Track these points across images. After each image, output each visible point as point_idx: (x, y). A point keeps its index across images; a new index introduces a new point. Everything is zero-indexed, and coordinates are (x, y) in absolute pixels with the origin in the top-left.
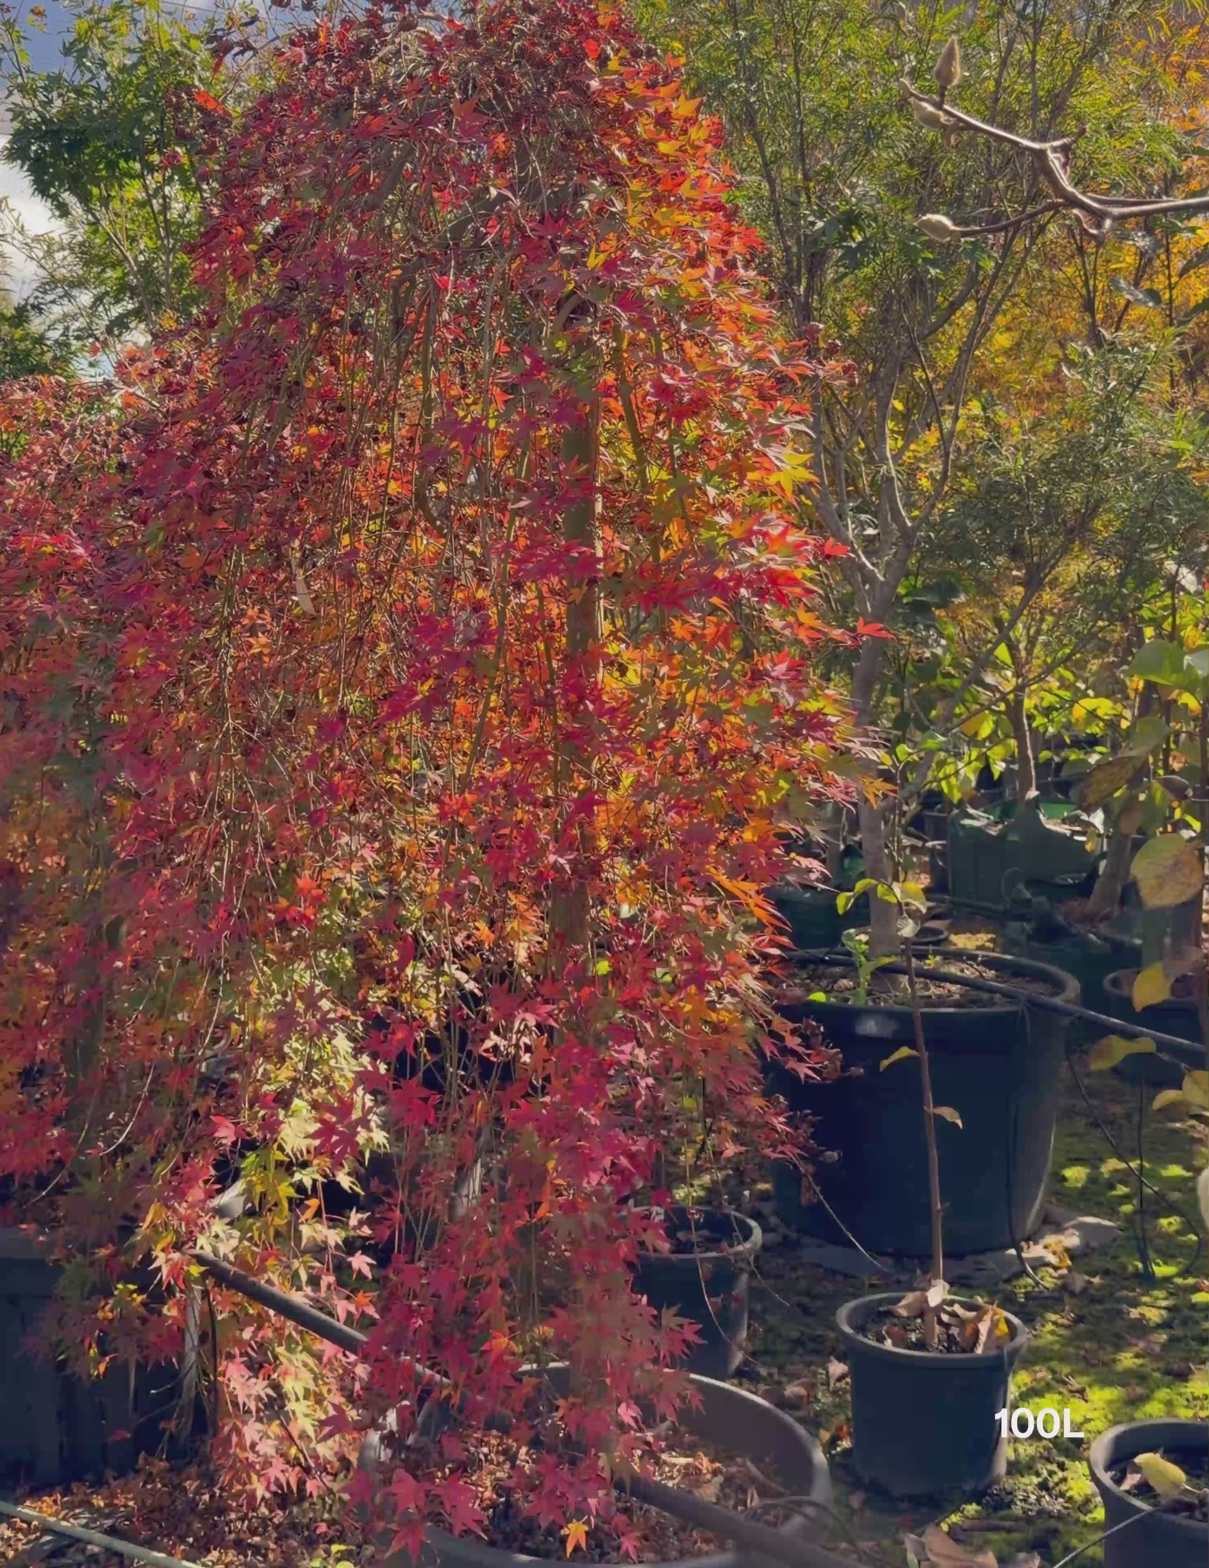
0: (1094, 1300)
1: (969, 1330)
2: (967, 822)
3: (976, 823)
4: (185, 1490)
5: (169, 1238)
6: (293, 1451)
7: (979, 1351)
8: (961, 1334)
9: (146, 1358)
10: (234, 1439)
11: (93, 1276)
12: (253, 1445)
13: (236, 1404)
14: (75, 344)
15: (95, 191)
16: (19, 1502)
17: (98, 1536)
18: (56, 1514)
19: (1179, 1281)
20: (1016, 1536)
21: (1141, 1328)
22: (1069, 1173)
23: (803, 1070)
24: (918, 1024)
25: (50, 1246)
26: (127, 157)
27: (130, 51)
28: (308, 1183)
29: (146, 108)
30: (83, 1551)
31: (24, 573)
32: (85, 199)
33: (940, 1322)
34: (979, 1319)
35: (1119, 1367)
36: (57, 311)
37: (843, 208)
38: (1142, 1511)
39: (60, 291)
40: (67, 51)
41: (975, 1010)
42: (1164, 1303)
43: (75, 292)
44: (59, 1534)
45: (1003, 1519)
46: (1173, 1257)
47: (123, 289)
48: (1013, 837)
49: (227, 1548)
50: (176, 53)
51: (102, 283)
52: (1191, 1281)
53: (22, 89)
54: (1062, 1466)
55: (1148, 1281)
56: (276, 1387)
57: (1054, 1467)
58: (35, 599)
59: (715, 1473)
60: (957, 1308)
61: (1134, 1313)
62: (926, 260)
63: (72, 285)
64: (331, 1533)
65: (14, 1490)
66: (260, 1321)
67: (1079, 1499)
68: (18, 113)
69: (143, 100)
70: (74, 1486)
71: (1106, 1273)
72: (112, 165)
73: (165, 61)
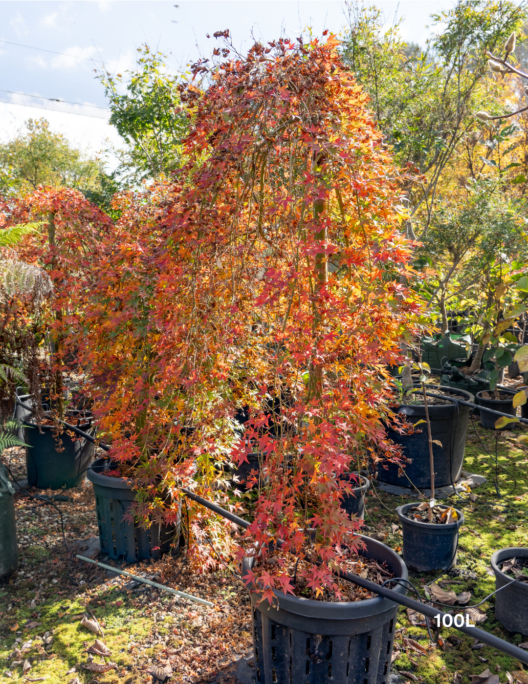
0: (480, 503)
1: (444, 515)
2: (425, 341)
3: (428, 341)
4: (177, 566)
5: (173, 483)
6: (214, 554)
7: (447, 523)
8: (441, 516)
9: (165, 523)
10: (195, 550)
11: (147, 495)
12: (202, 552)
13: (195, 539)
14: (130, 185)
15: (138, 134)
16: (122, 569)
17: (149, 581)
18: (135, 574)
19: (508, 496)
20: (462, 586)
21: (497, 513)
22: (467, 459)
23: (401, 431)
24: (427, 410)
25: (133, 485)
26: (148, 122)
27: (149, 87)
28: (219, 466)
29: (155, 106)
30: (145, 586)
31: (121, 257)
32: (134, 136)
33: (433, 513)
34: (447, 512)
35: (491, 527)
36: (124, 174)
37: (394, 131)
38: (511, 581)
39: (125, 168)
40: (129, 88)
41: (440, 406)
42: (504, 504)
43: (130, 168)
44: (136, 580)
45: (457, 580)
46: (506, 488)
47: (147, 166)
48: (441, 346)
49: (192, 586)
50: (164, 88)
51: (139, 165)
52: (512, 496)
53: (114, 101)
54: (475, 561)
55: (498, 496)
56: (208, 533)
57: (472, 562)
58: (125, 265)
59: (365, 567)
60: (438, 507)
61: (495, 508)
62: (423, 148)
63: (129, 166)
64: (227, 582)
65: (121, 564)
66: (202, 511)
67: (482, 573)
68: (113, 109)
69: (154, 103)
70: (141, 564)
71: (484, 494)
72: (143, 125)
73: (161, 90)
